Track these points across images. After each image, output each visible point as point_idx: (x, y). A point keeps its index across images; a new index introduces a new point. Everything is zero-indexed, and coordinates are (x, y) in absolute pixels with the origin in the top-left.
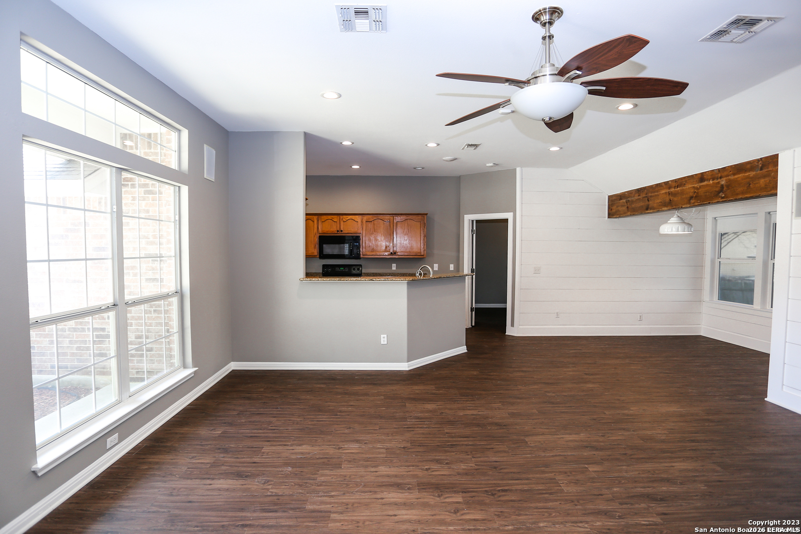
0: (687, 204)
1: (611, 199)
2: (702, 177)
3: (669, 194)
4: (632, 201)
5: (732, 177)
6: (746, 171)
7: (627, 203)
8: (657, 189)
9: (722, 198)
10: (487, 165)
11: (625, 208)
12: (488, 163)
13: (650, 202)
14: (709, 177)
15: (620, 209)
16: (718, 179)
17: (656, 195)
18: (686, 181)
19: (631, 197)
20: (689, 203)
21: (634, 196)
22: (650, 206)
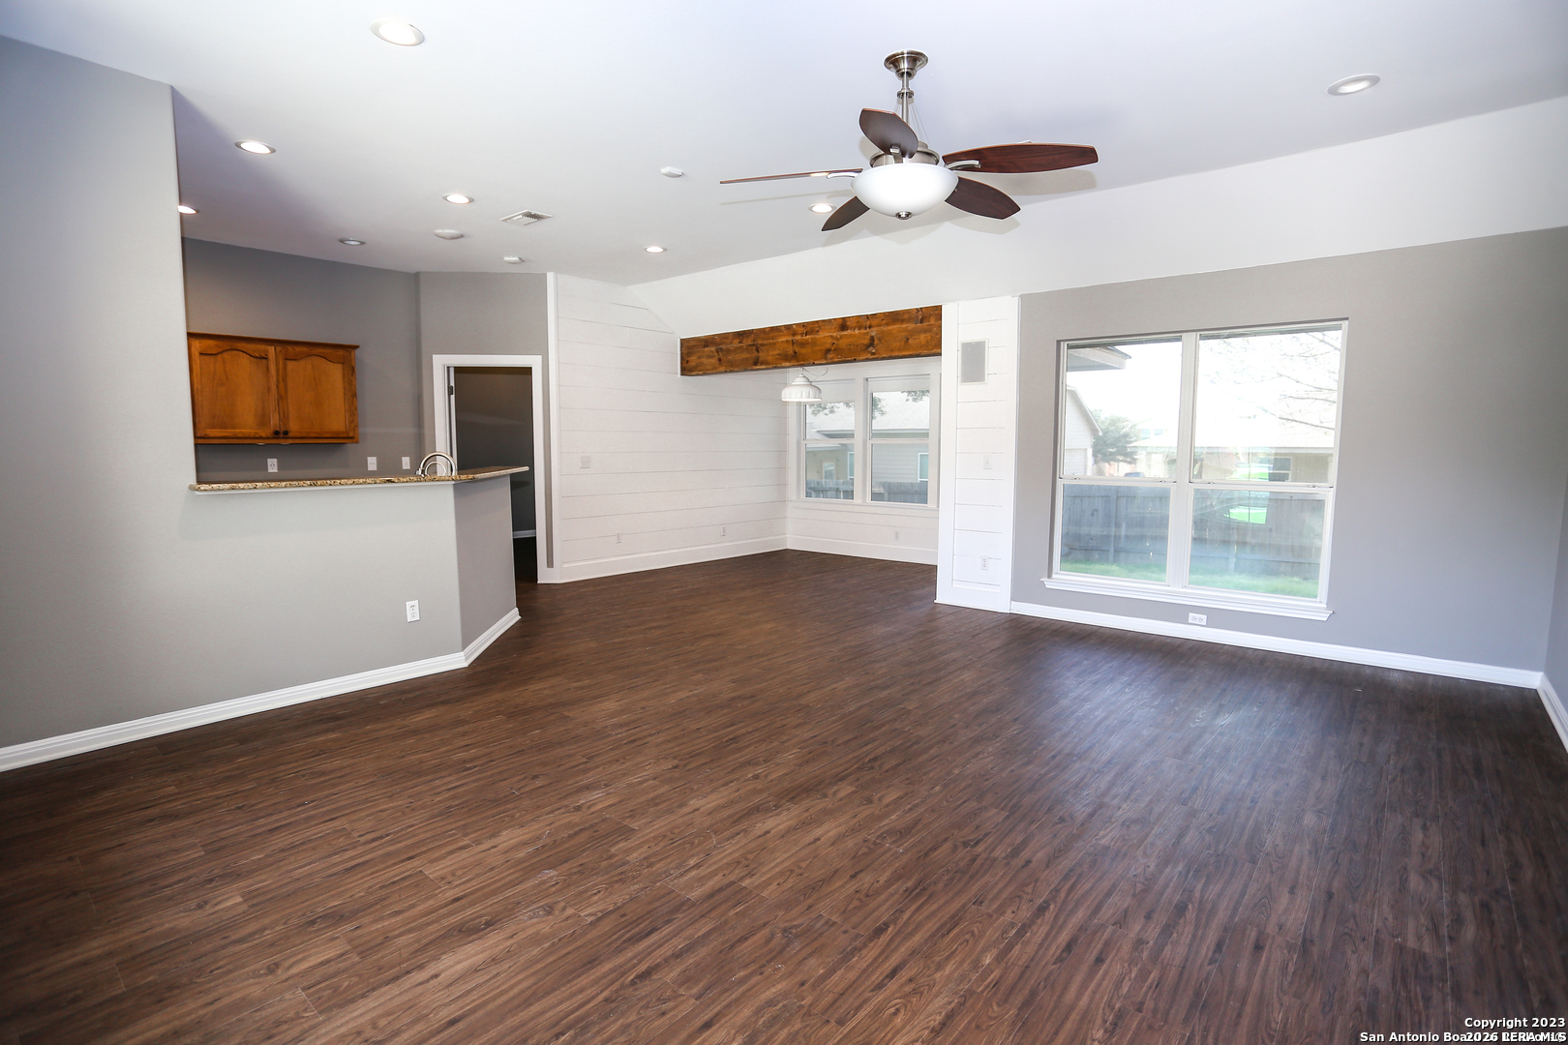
0: (821, 359)
1: (686, 344)
2: (843, 324)
3: (793, 343)
4: (728, 351)
5: (885, 328)
6: (903, 321)
7: (718, 352)
8: (772, 335)
9: (873, 354)
10: (506, 259)
11: (714, 361)
12: (509, 256)
13: (761, 354)
14: (854, 325)
15: (705, 361)
16: (866, 329)
17: (770, 344)
18: (820, 327)
19: (726, 344)
20: (826, 358)
21: (731, 343)
22: (761, 359)
